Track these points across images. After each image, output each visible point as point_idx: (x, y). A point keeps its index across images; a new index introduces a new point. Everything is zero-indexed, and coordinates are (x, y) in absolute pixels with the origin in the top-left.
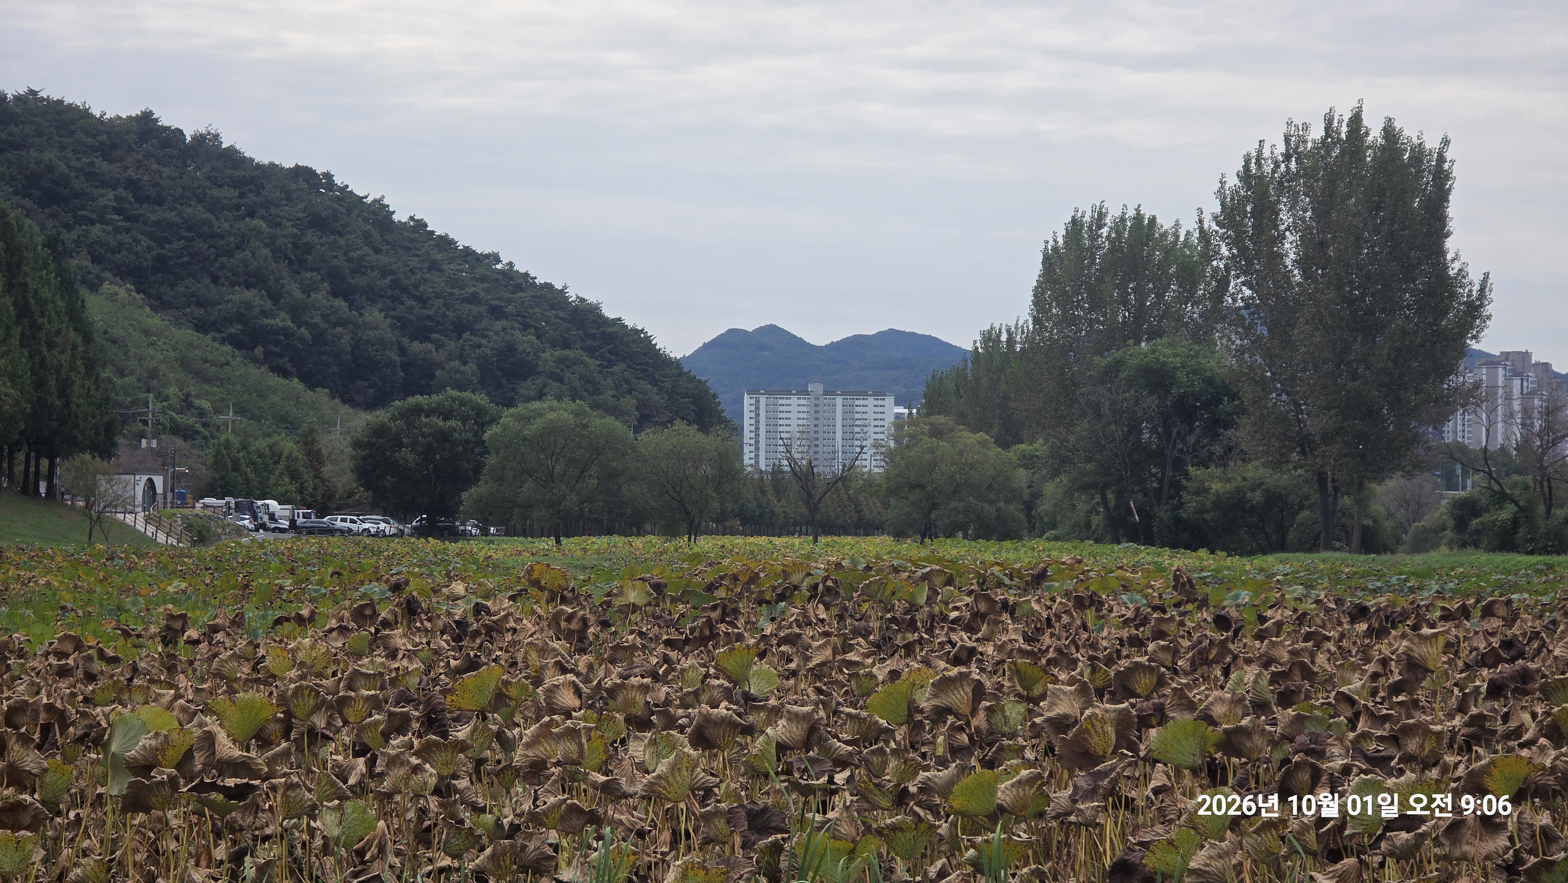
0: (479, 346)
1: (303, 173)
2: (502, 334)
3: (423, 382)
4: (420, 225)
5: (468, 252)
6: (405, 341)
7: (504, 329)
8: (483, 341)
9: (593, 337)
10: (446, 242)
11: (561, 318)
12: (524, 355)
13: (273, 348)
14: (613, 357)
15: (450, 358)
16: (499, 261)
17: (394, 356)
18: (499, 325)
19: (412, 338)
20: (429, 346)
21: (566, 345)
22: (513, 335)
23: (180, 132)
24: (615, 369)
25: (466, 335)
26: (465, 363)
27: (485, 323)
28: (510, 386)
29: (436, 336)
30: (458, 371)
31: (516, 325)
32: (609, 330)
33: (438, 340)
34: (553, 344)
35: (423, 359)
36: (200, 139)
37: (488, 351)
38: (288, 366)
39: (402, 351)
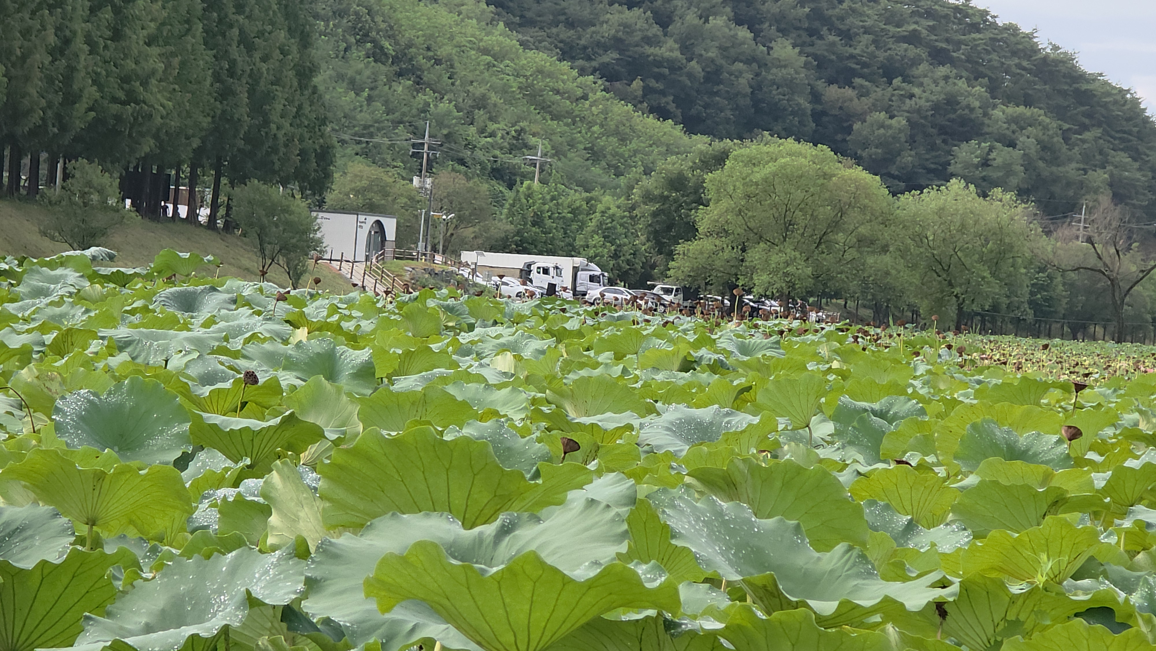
0: (912, 96)
2: (942, 83)
3: (839, 137)
6: (820, 84)
7: (946, 78)
8: (916, 91)
9: (1063, 94)
11: (1024, 69)
12: (967, 111)
13: (653, 83)
14: (1087, 121)
15: (875, 108)
17: (804, 102)
18: (943, 70)
19: (830, 82)
20: (849, 92)
21: (1028, 102)
22: (955, 84)
24: (1087, 135)
25: (897, 81)
26: (892, 117)
27: (923, 67)
28: (946, 148)
29: (858, 81)
30: (882, 126)
31: (964, 74)
32: (1084, 87)
33: (862, 86)
34: (1010, 99)
35: (841, 108)
37: (922, 103)
38: (672, 107)
39: (816, 97)
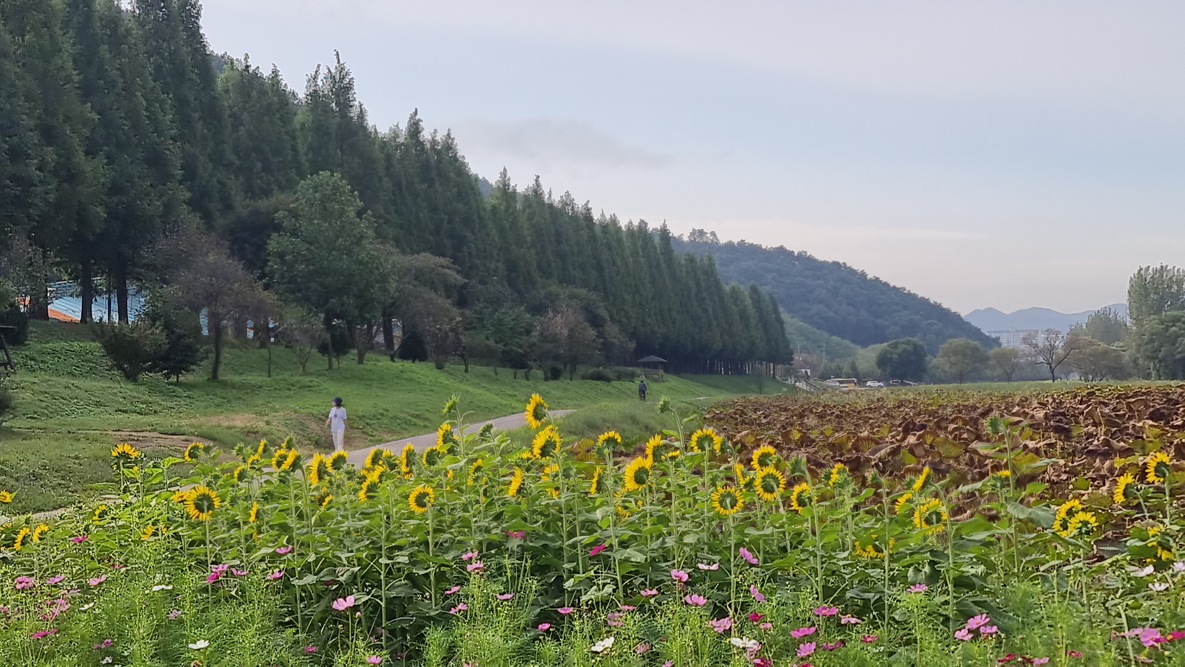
0: (901, 320)
1: (836, 264)
2: (908, 316)
4: (877, 279)
5: (894, 287)
7: (909, 314)
9: (939, 315)
10: (886, 285)
11: (928, 309)
12: (916, 322)
13: (828, 323)
15: (891, 324)
16: (905, 289)
17: (871, 325)
18: (906, 313)
19: (877, 318)
20: (883, 320)
21: (930, 318)
22: (912, 316)
23: (793, 252)
26: (896, 327)
27: (902, 312)
29: (885, 317)
30: (894, 329)
31: (913, 312)
32: (945, 312)
33: (886, 319)
34: (926, 318)
36: (800, 254)
37: (903, 322)
38: (835, 331)
